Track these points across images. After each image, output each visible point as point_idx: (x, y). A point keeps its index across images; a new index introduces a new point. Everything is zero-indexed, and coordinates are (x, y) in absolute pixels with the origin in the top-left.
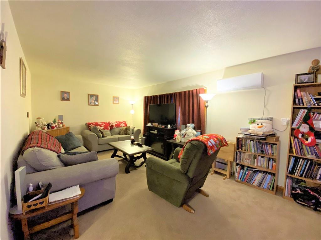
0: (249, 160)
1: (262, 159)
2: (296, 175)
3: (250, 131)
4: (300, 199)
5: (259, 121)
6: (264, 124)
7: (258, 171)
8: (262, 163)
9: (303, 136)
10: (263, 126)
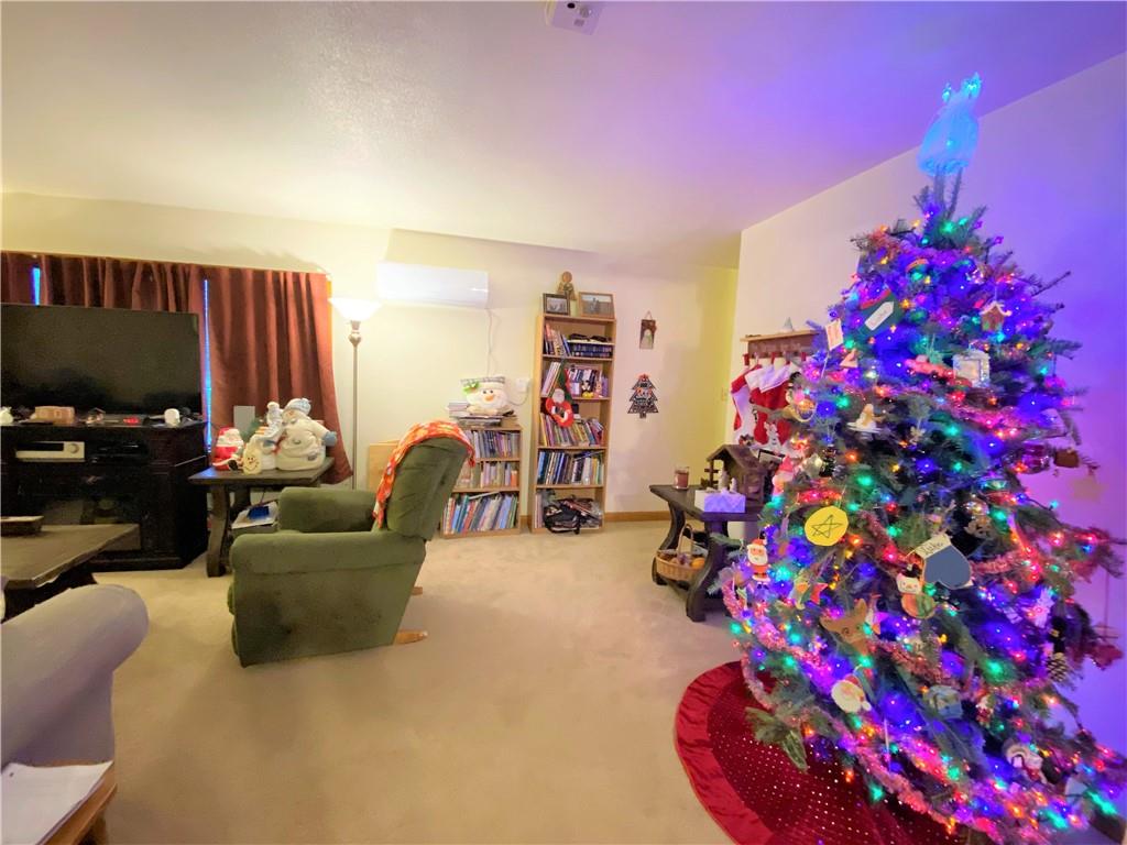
0: (469, 478)
1: (493, 468)
2: (548, 483)
3: (471, 409)
4: (557, 524)
5: (484, 385)
6: (495, 392)
7: (490, 496)
8: (493, 477)
9: (556, 410)
10: (494, 396)
